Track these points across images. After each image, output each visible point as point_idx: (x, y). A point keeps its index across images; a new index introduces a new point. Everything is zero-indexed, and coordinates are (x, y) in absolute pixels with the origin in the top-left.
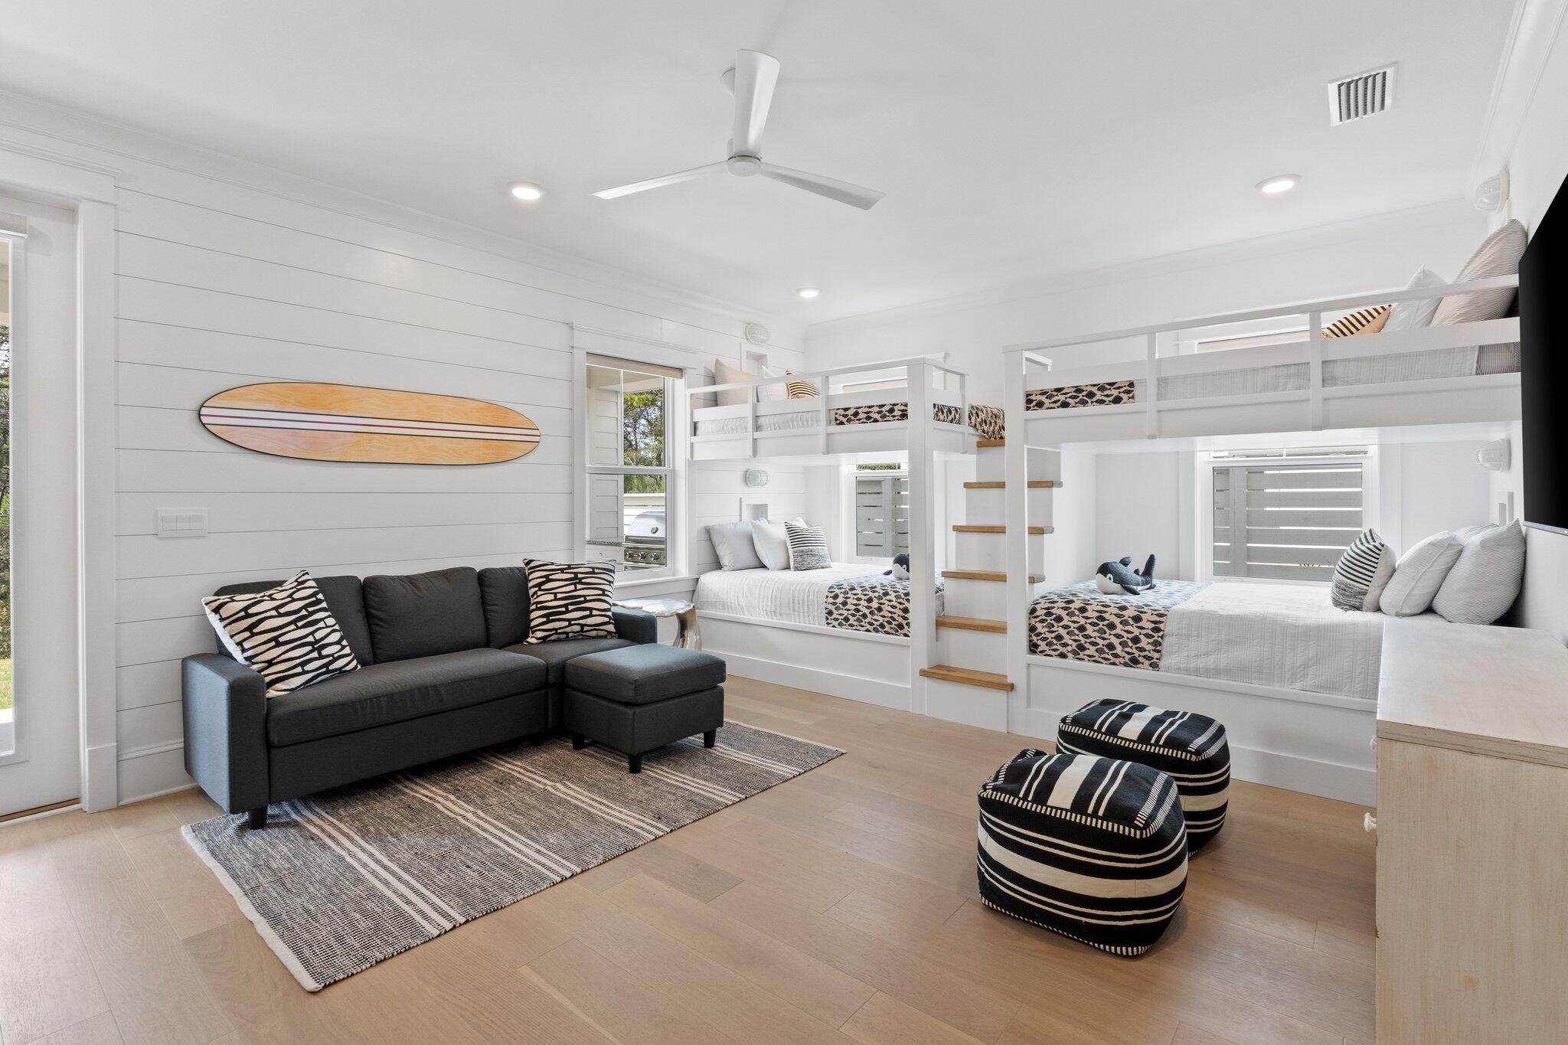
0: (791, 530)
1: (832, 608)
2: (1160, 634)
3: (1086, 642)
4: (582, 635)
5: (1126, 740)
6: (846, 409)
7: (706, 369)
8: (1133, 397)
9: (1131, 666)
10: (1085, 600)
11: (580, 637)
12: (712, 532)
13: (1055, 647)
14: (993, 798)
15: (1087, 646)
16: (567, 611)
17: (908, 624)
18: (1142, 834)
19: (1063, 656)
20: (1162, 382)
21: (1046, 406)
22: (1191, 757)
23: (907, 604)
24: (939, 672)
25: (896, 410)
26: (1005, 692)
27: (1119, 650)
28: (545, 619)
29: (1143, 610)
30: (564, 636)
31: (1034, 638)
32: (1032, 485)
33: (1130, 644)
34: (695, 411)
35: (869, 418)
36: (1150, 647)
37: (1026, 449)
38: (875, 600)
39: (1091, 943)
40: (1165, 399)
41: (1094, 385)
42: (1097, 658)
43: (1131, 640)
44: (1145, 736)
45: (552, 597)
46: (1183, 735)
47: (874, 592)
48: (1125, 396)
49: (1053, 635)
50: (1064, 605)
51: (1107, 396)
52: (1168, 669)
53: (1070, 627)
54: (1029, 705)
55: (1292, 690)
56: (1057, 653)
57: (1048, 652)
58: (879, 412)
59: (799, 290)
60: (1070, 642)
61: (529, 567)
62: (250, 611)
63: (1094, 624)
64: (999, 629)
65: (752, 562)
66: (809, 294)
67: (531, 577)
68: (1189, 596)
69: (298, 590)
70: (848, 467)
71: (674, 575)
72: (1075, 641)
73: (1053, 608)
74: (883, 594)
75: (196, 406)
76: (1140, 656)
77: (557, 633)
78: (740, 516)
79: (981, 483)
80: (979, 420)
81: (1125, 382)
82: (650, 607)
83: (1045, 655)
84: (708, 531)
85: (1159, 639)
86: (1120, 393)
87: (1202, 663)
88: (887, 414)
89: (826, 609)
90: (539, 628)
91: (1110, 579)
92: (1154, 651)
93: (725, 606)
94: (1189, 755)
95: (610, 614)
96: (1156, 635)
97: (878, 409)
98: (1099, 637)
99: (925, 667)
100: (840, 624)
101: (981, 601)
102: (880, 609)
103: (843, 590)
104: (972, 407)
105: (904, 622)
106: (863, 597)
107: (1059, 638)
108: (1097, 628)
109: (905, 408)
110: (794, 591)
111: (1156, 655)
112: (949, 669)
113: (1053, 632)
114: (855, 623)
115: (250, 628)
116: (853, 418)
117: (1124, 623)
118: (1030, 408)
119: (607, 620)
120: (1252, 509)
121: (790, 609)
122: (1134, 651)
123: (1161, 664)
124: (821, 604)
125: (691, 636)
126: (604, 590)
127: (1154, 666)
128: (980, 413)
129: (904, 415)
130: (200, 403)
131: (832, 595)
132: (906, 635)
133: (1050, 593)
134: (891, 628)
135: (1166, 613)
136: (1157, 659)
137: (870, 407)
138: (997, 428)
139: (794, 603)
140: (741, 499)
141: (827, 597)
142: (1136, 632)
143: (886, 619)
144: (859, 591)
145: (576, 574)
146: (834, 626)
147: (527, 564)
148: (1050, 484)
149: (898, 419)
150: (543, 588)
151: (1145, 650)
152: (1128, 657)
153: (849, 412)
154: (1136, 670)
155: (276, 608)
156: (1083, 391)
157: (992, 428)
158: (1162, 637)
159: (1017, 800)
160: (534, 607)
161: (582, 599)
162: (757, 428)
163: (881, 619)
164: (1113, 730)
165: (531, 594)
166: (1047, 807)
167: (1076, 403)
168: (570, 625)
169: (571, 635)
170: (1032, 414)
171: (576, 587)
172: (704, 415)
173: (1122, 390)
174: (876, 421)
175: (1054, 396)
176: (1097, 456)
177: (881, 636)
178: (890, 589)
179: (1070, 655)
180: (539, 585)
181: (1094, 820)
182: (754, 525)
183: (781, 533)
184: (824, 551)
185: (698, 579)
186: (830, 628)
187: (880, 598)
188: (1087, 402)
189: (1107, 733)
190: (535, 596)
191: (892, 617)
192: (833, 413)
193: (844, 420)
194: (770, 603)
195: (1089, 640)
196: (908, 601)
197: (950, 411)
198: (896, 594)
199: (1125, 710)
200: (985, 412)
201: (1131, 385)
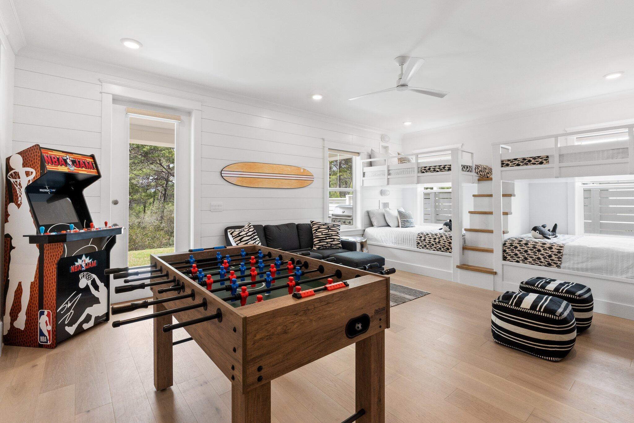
0: (400, 213)
1: (420, 241)
2: (561, 254)
3: (528, 257)
4: (331, 248)
5: (549, 290)
6: (425, 167)
7: (368, 153)
8: (548, 162)
9: (548, 267)
10: (527, 240)
11: (330, 248)
12: (370, 213)
13: (514, 258)
14: (499, 304)
15: (529, 258)
16: (326, 239)
17: (451, 248)
18: (558, 318)
19: (518, 262)
20: (561, 156)
21: (510, 166)
22: (576, 297)
23: (450, 241)
24: (464, 267)
25: (446, 167)
26: (493, 275)
27: (542, 260)
28: (319, 242)
29: (553, 245)
30: (325, 248)
31: (505, 255)
32: (504, 195)
33: (548, 258)
34: (364, 168)
35: (435, 170)
36: (557, 259)
37: (501, 182)
38: (437, 239)
39: (538, 356)
40: (562, 162)
41: (531, 157)
42: (533, 263)
43: (548, 256)
44: (557, 289)
45: (321, 234)
46: (573, 290)
47: (437, 236)
48: (545, 162)
49: (514, 254)
50: (518, 242)
51: (537, 161)
52: (564, 268)
53: (521, 251)
54: (503, 280)
55: (622, 278)
56: (515, 260)
57: (511, 260)
58: (439, 168)
59: (404, 123)
60: (521, 256)
61: (313, 223)
62: (240, 234)
63: (531, 250)
64: (491, 251)
65: (385, 224)
66: (408, 124)
67: (313, 227)
68: (573, 240)
69: (250, 228)
70: (420, 189)
71: (356, 228)
72: (523, 256)
73: (513, 243)
74: (441, 237)
75: (220, 171)
76: (552, 262)
77: (323, 247)
78: (379, 207)
79: (480, 195)
80: (479, 170)
81: (544, 156)
82: (351, 239)
83: (510, 261)
84: (368, 213)
85: (561, 256)
86: (542, 160)
87: (580, 266)
88: (442, 169)
89: (417, 242)
90: (318, 244)
91: (538, 233)
92: (558, 261)
93: (376, 240)
94: (576, 296)
95: (340, 240)
96: (559, 254)
97: (438, 167)
98: (534, 255)
99: (459, 265)
100: (423, 248)
101: (482, 240)
102: (439, 242)
103: (424, 235)
104: (476, 165)
105: (449, 248)
106: (432, 238)
107: (516, 255)
108: (533, 251)
109: (450, 167)
110: (404, 235)
111: (559, 262)
112: (468, 266)
113: (513, 252)
114: (429, 247)
115: (240, 240)
116: (428, 170)
117: (545, 249)
118: (503, 166)
119: (339, 242)
120: (602, 206)
121: (402, 242)
122: (549, 260)
123: (562, 266)
124: (415, 239)
125: (365, 250)
126: (338, 232)
127: (558, 267)
128: (479, 168)
129: (449, 169)
130: (221, 170)
131: (419, 236)
132: (450, 252)
133: (512, 238)
134: (444, 250)
135: (563, 246)
136: (559, 264)
137: (435, 166)
138: (486, 173)
139: (404, 239)
140: (379, 201)
141: (417, 237)
142: (550, 253)
143: (442, 246)
144: (430, 235)
145: (328, 226)
146: (420, 248)
147: (312, 222)
148: (510, 195)
149: (447, 171)
150: (317, 231)
151: (554, 260)
152: (546, 263)
153: (427, 168)
154: (550, 268)
155: (246, 234)
156: (526, 160)
157: (484, 173)
158: (562, 255)
159: (508, 305)
160: (315, 237)
161: (331, 235)
162: (389, 174)
163: (440, 246)
164: (543, 287)
165: (313, 233)
166: (520, 308)
167: (523, 164)
168: (327, 244)
169: (327, 247)
170: (504, 168)
171: (328, 231)
172: (368, 170)
173: (543, 159)
174: (438, 171)
175: (514, 162)
176: (529, 184)
177: (439, 253)
178: (443, 235)
179: (521, 262)
180: (316, 230)
181: (539, 313)
182: (385, 210)
183: (396, 214)
184: (412, 220)
185: (364, 230)
186: (418, 249)
187: (439, 238)
188: (528, 164)
189: (541, 287)
190: (315, 234)
191: (444, 246)
192: (420, 169)
193: (425, 171)
194: (394, 239)
195: (529, 256)
196: (451, 239)
197: (467, 167)
198: (446, 237)
199: (547, 281)
200: (481, 167)
201: (547, 157)
